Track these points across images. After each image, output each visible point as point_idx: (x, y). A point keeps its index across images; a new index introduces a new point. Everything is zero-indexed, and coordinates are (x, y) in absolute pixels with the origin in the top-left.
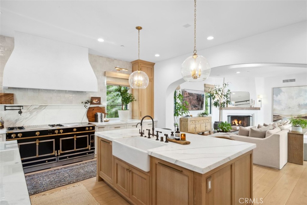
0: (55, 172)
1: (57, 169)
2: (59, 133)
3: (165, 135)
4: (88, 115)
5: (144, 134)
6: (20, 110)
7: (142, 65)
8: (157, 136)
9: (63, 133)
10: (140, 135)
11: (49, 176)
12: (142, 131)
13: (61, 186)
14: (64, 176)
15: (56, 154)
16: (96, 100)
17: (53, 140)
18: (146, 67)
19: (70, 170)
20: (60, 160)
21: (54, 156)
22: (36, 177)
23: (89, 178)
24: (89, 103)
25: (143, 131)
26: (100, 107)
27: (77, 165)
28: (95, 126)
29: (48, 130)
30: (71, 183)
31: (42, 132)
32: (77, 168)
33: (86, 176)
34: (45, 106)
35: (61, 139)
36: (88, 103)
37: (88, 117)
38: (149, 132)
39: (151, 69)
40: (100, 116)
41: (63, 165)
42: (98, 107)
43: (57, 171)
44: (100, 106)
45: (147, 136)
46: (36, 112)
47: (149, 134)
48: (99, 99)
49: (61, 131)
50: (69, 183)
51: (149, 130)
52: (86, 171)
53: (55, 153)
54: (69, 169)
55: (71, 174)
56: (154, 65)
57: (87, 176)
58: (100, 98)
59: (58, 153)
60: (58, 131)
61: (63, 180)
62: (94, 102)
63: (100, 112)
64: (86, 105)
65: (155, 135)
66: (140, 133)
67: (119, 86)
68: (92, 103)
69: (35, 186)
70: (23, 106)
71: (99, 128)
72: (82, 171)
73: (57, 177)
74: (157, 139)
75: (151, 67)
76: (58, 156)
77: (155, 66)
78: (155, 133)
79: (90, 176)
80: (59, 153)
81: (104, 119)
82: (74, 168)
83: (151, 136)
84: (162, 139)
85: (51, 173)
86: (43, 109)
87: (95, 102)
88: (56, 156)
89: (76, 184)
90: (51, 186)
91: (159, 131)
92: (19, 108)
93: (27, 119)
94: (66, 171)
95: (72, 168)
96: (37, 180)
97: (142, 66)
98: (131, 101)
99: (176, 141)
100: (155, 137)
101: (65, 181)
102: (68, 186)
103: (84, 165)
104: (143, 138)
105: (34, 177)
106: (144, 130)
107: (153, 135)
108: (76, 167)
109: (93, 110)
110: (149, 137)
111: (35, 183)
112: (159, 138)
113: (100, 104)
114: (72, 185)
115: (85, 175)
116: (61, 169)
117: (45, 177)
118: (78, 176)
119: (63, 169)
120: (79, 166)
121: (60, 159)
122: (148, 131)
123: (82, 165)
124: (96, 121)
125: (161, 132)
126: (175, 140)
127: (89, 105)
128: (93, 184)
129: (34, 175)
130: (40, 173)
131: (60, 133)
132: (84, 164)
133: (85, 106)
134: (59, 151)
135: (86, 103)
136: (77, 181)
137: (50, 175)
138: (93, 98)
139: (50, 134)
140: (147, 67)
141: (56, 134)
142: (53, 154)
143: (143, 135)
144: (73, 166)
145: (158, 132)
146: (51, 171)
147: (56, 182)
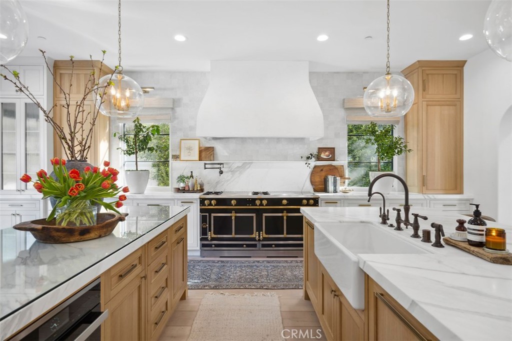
0: (254, 264)
1: (257, 261)
2: (261, 204)
3: (433, 225)
4: (313, 180)
5: (388, 219)
6: (220, 168)
7: (428, 72)
8: (416, 227)
9: (266, 205)
10: (380, 220)
11: (243, 268)
12: (384, 213)
13: (248, 289)
14: (260, 273)
15: (257, 237)
16: (327, 153)
17: (254, 215)
18: (438, 74)
19: (273, 266)
20: (262, 247)
21: (254, 239)
22: (229, 265)
23: (293, 289)
24: (313, 159)
25: (386, 213)
26: (334, 166)
27: (286, 262)
28: (318, 198)
29: (246, 199)
30: (264, 288)
31: (241, 201)
32: (284, 267)
33: (290, 283)
34: (250, 163)
35: (265, 215)
36: (311, 159)
37: (312, 182)
38: (399, 215)
39: (456, 77)
40: (333, 181)
41: (268, 257)
42: (331, 165)
43: (256, 264)
44: (334, 163)
45: (395, 224)
46: (238, 172)
47: (398, 220)
48: (332, 150)
49: (265, 202)
50: (261, 288)
51: (399, 211)
52: (295, 276)
53: (255, 235)
54: (272, 264)
55: (272, 273)
56: (463, 66)
57: (293, 283)
58: (334, 148)
59: (259, 237)
60: (259, 202)
61: (255, 280)
62: (323, 156)
63: (332, 175)
64: (310, 161)
65: (411, 225)
66: (380, 216)
67: (371, 123)
68: (319, 158)
69: (221, 278)
70: (223, 164)
71: (326, 202)
72: (289, 273)
73: (251, 273)
74: (416, 235)
75: (455, 72)
76: (259, 240)
77: (466, 69)
78: (412, 219)
79: (296, 285)
80: (261, 237)
81: (340, 188)
82: (280, 265)
83: (402, 225)
84: (427, 234)
85: (248, 264)
86: (248, 168)
87: (325, 157)
88: (257, 240)
89: (269, 293)
90: (237, 283)
91: (419, 215)
92: (218, 166)
93: (229, 182)
94: (267, 267)
95: (278, 264)
96: (227, 270)
97: (428, 75)
98: (398, 153)
99: (468, 247)
100: (411, 230)
101: (257, 282)
102: (256, 292)
103: (297, 264)
104: (385, 228)
105: (226, 264)
106: (388, 211)
107: (407, 222)
108: (284, 265)
109: (322, 170)
110: (399, 228)
111: (222, 273)
112: (420, 233)
113: (334, 160)
114: (262, 292)
115: (290, 280)
116: (263, 261)
117: (238, 269)
118: (279, 280)
119: (265, 262)
120: (289, 264)
121: (264, 246)
122: (396, 212)
123: (294, 264)
124: (325, 190)
125: (425, 218)
126: (466, 245)
127: (313, 163)
128: (294, 301)
129: (227, 262)
130: (235, 261)
131: (263, 205)
132: (297, 262)
133: (306, 164)
134: (261, 232)
135: (308, 158)
136: (274, 288)
137: (245, 266)
138: (321, 150)
139: (249, 206)
140: (443, 74)
141: (256, 205)
142: (254, 236)
143: (387, 221)
144: (279, 262)
145: (416, 216)
146: (249, 262)
147: (246, 279)
